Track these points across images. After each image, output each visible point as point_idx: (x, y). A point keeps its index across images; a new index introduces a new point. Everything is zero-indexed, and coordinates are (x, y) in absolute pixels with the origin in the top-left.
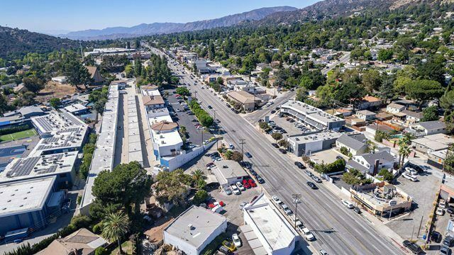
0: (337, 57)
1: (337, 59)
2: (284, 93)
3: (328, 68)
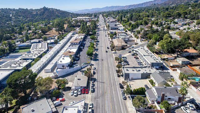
0: (189, 24)
1: (189, 25)
2: (143, 42)
3: (180, 29)
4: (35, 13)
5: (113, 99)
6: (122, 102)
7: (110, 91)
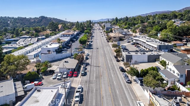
4: (32, 21)
5: (113, 82)
6: (125, 86)
7: (108, 75)
